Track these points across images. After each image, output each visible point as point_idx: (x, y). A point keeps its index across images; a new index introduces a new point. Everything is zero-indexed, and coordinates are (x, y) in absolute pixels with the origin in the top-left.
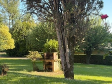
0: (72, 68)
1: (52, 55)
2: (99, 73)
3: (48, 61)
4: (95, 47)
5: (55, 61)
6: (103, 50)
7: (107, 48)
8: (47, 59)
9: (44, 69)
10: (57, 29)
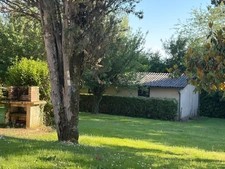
0: (75, 120)
1: (27, 92)
2: (120, 133)
3: (16, 104)
4: (111, 80)
5: (32, 105)
6: (125, 87)
7: (134, 82)
8: (14, 100)
9: (7, 121)
10: (47, 35)
